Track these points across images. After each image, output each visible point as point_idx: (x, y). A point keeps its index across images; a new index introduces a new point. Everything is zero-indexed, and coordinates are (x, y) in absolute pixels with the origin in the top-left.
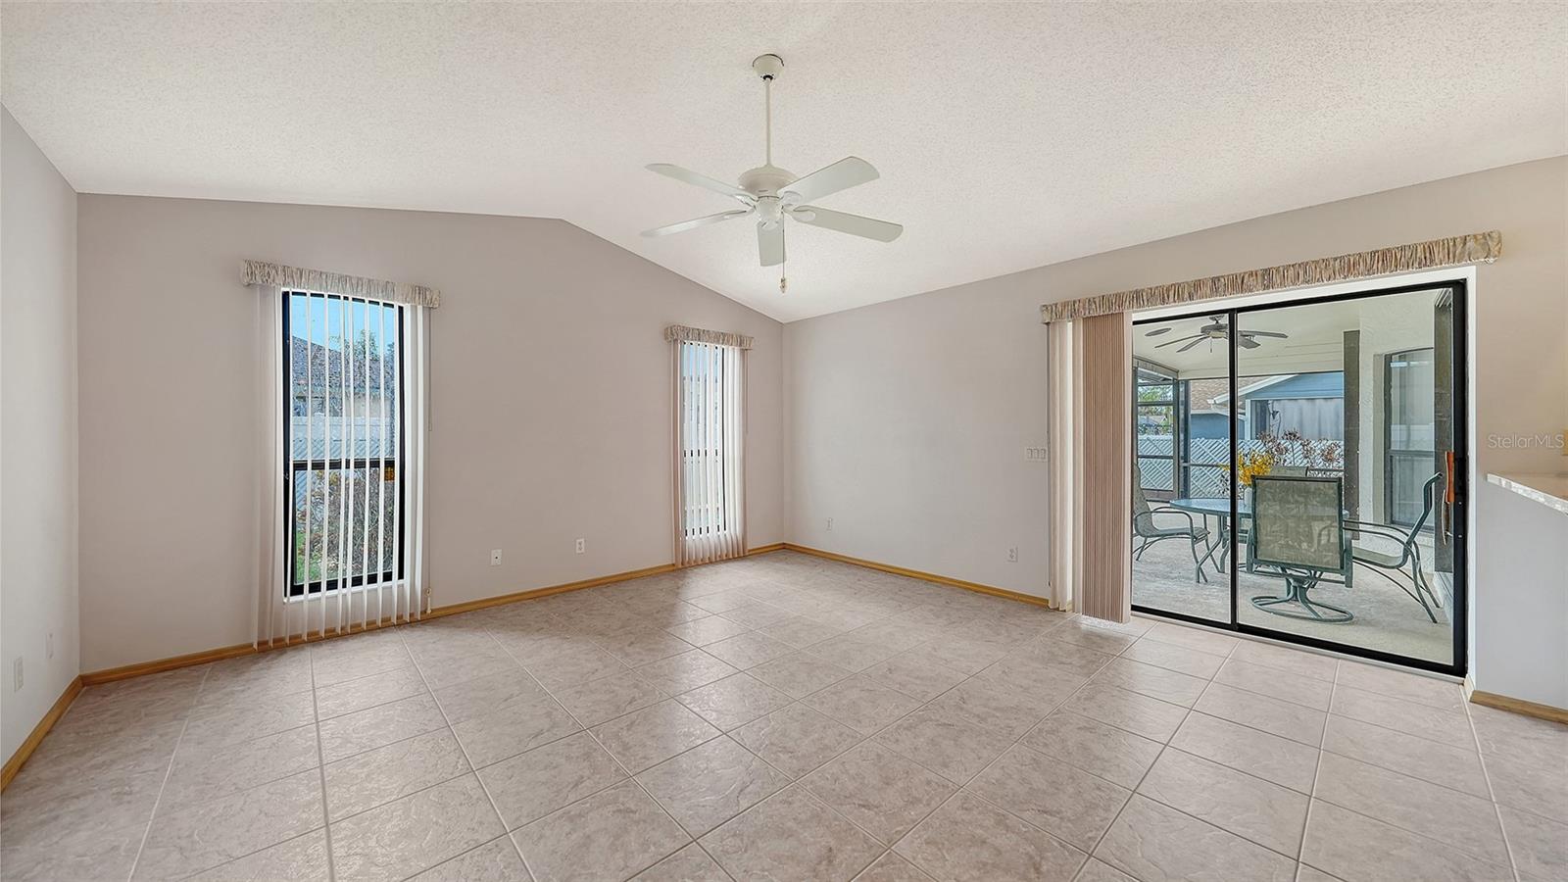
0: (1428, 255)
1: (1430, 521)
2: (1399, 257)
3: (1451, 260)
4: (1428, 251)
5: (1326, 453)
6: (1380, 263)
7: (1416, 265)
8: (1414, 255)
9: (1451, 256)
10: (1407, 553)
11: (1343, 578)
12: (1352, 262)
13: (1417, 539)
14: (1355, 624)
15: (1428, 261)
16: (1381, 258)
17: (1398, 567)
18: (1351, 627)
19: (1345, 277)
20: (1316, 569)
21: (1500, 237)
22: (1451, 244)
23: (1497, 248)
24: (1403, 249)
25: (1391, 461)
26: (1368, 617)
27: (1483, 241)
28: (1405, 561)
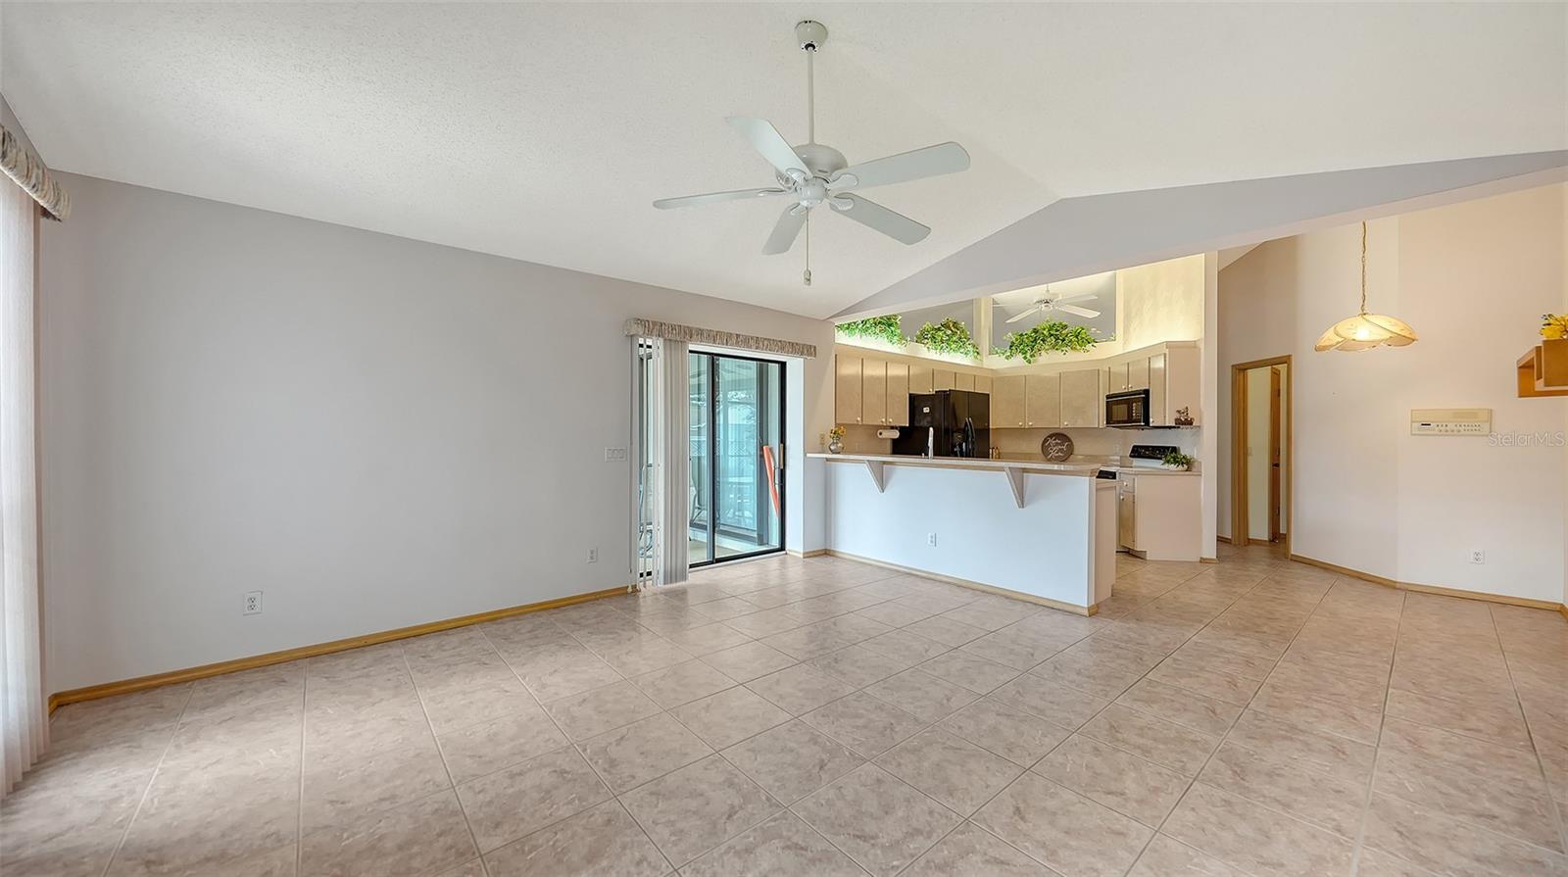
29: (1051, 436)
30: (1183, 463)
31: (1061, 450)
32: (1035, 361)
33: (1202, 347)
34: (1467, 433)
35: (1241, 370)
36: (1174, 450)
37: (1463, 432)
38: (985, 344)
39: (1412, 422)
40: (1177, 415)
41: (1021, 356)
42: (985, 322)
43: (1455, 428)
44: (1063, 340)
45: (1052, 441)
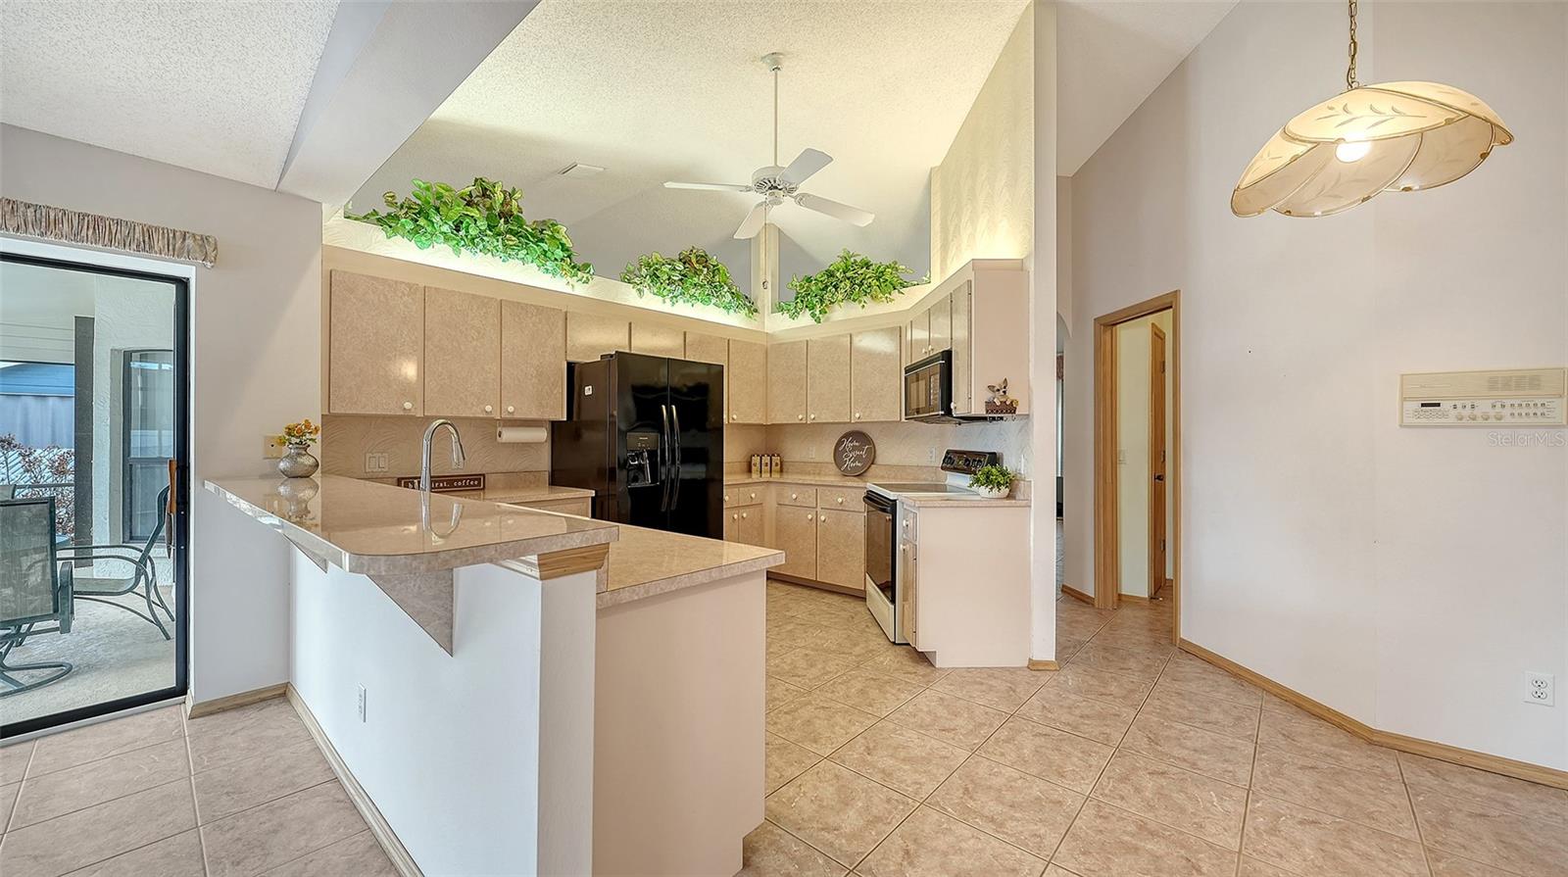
0: (147, 239)
1: (164, 533)
2: (114, 232)
3: (171, 252)
4: (147, 235)
5: (57, 464)
6: (91, 231)
7: (134, 246)
8: (131, 234)
9: (171, 248)
10: (140, 572)
11: (57, 624)
12: (52, 217)
13: (152, 554)
14: (78, 673)
15: (147, 246)
16: (91, 226)
17: (130, 590)
18: (72, 681)
19: (42, 235)
20: (17, 623)
21: (216, 244)
22: (171, 235)
23: (213, 254)
24: (118, 222)
25: (131, 469)
26: (94, 660)
27: (200, 242)
28: (137, 582)
29: (846, 436)
30: (999, 484)
31: (858, 458)
32: (827, 320)
33: (1031, 266)
34: (1517, 420)
35: (1109, 324)
36: (994, 459)
37: (1508, 419)
38: (765, 298)
39: (1404, 399)
40: (989, 395)
41: (808, 312)
42: (766, 264)
43: (1492, 412)
44: (861, 284)
45: (848, 444)
